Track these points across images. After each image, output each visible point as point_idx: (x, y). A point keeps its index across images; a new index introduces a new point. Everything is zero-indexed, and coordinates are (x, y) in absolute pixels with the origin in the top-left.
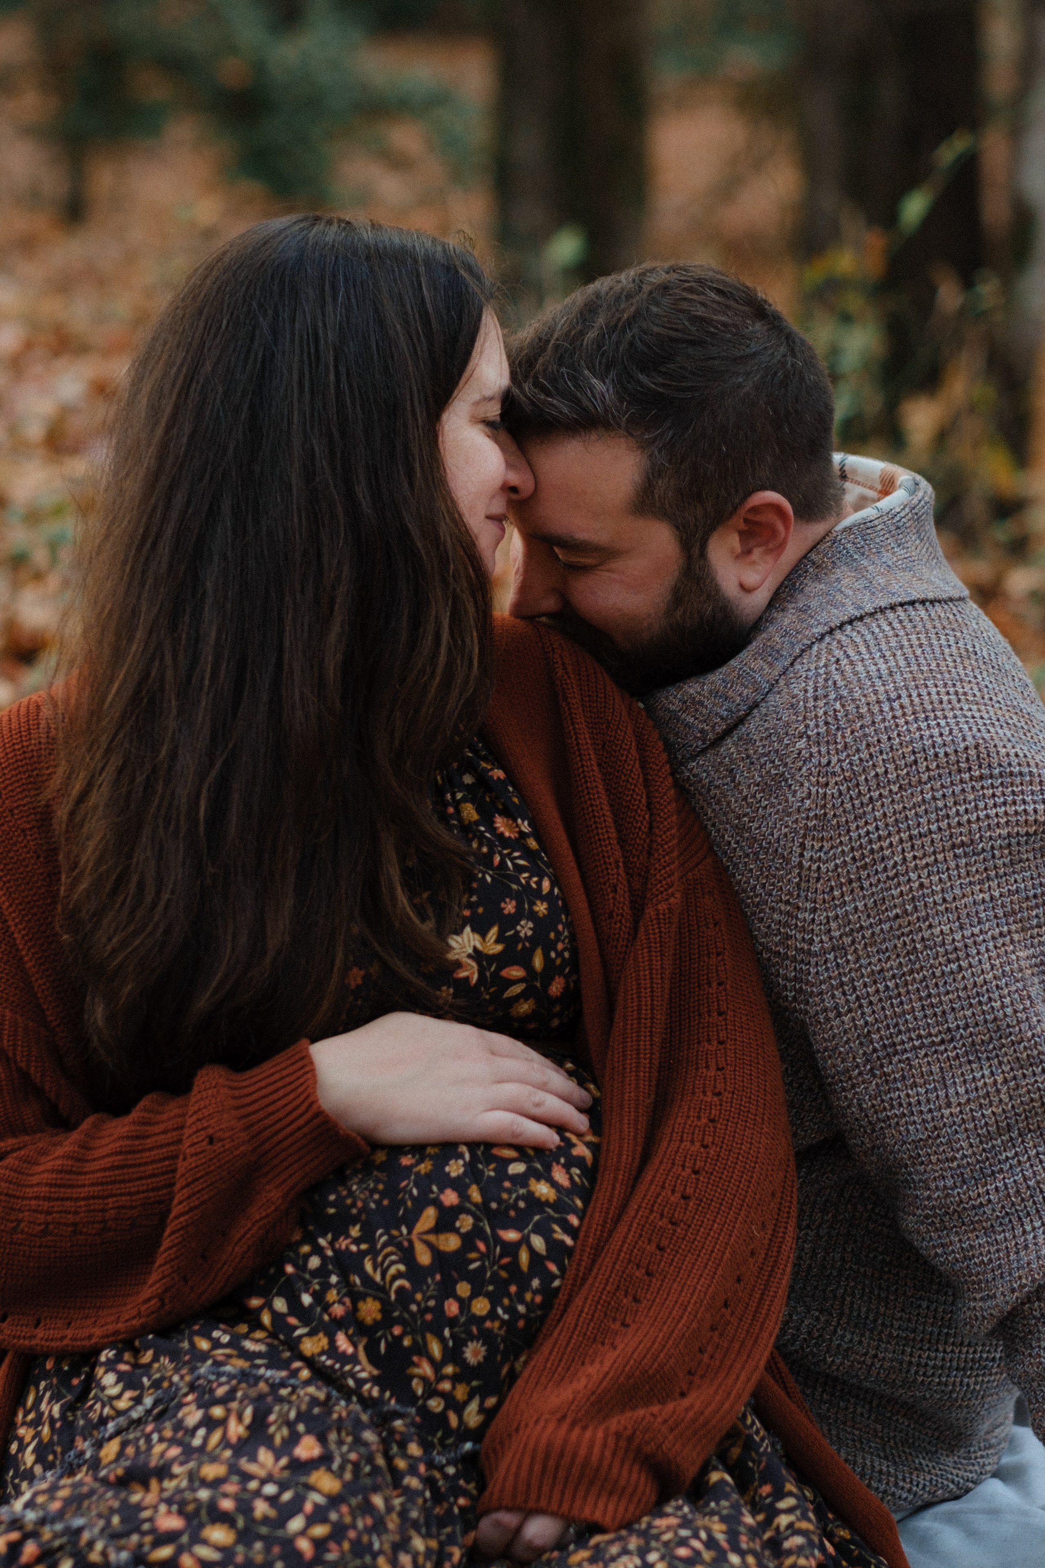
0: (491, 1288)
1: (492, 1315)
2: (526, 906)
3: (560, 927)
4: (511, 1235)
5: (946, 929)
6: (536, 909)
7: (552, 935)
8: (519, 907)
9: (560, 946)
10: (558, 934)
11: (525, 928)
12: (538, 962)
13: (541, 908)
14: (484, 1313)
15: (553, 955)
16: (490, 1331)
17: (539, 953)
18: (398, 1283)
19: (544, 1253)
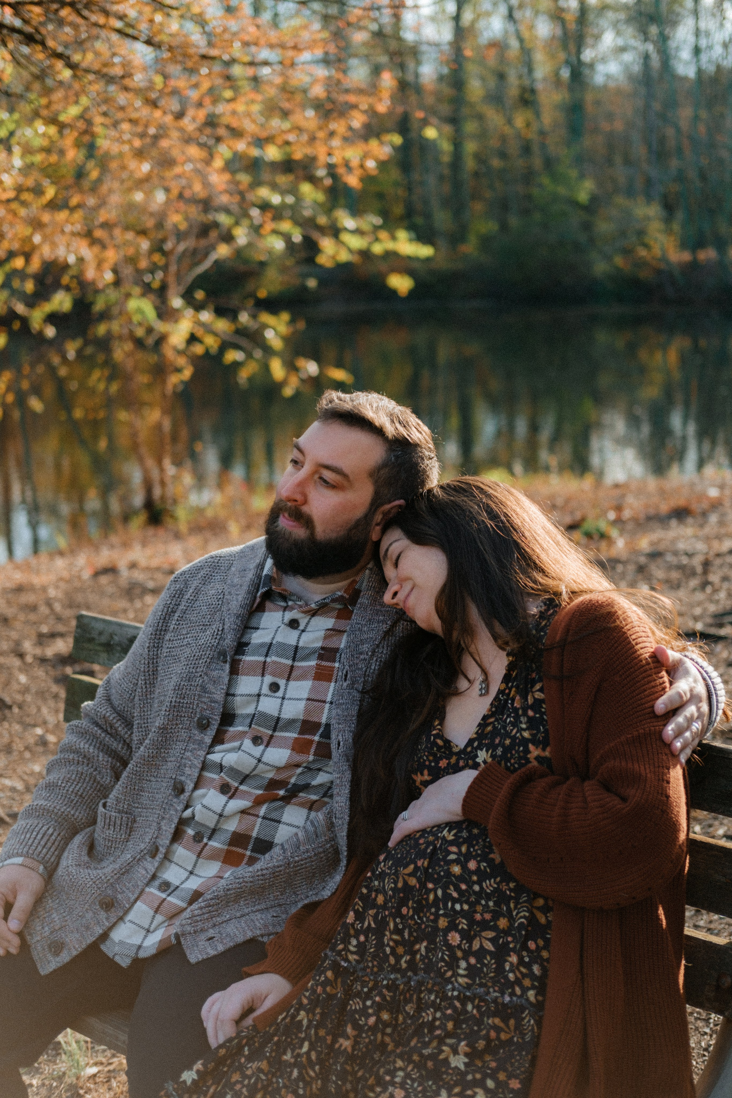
18: (522, 920)
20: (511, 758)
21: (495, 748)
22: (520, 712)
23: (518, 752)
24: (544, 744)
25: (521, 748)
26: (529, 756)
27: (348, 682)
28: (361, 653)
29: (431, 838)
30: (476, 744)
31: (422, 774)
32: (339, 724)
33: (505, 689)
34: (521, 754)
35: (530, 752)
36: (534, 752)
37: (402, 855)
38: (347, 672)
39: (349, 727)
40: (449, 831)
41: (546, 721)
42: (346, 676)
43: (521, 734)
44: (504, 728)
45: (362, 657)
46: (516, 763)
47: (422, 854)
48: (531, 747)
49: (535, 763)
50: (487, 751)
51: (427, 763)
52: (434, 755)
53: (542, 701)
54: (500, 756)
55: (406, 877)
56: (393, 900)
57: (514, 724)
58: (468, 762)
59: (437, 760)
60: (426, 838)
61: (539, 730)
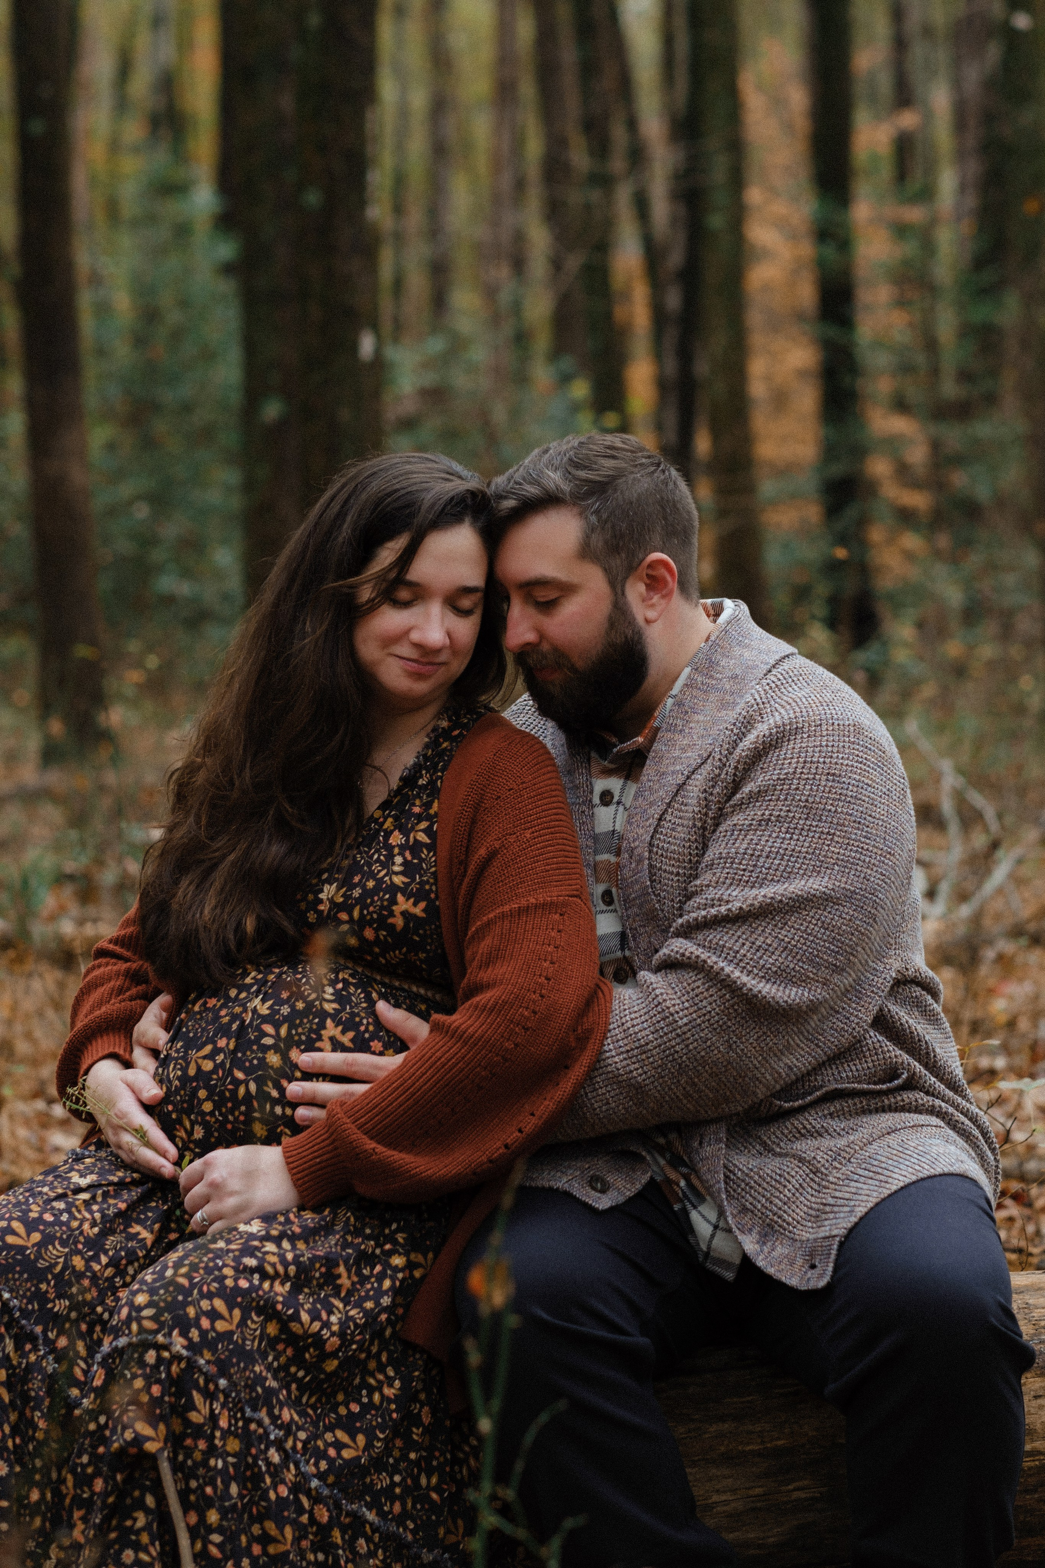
0: (216, 1098)
1: (212, 1113)
4: (240, 1075)
5: (797, 816)
7: (369, 901)
8: (360, 881)
9: (371, 909)
10: (373, 902)
11: (357, 892)
12: (356, 914)
13: (371, 884)
14: (208, 1111)
15: (365, 912)
16: (209, 1122)
17: (358, 908)
19: (254, 1094)
22: (396, 850)
23: (381, 899)
24: (418, 896)
26: (394, 908)
29: (238, 1010)
35: (396, 903)
36: (403, 904)
37: (196, 1034)
40: (263, 1001)
43: (390, 879)
44: (370, 865)
46: (375, 912)
47: (225, 1031)
48: (400, 898)
50: (339, 889)
54: (355, 899)
55: (200, 1061)
56: (182, 1092)
57: (384, 865)
60: (229, 1008)
61: (413, 880)
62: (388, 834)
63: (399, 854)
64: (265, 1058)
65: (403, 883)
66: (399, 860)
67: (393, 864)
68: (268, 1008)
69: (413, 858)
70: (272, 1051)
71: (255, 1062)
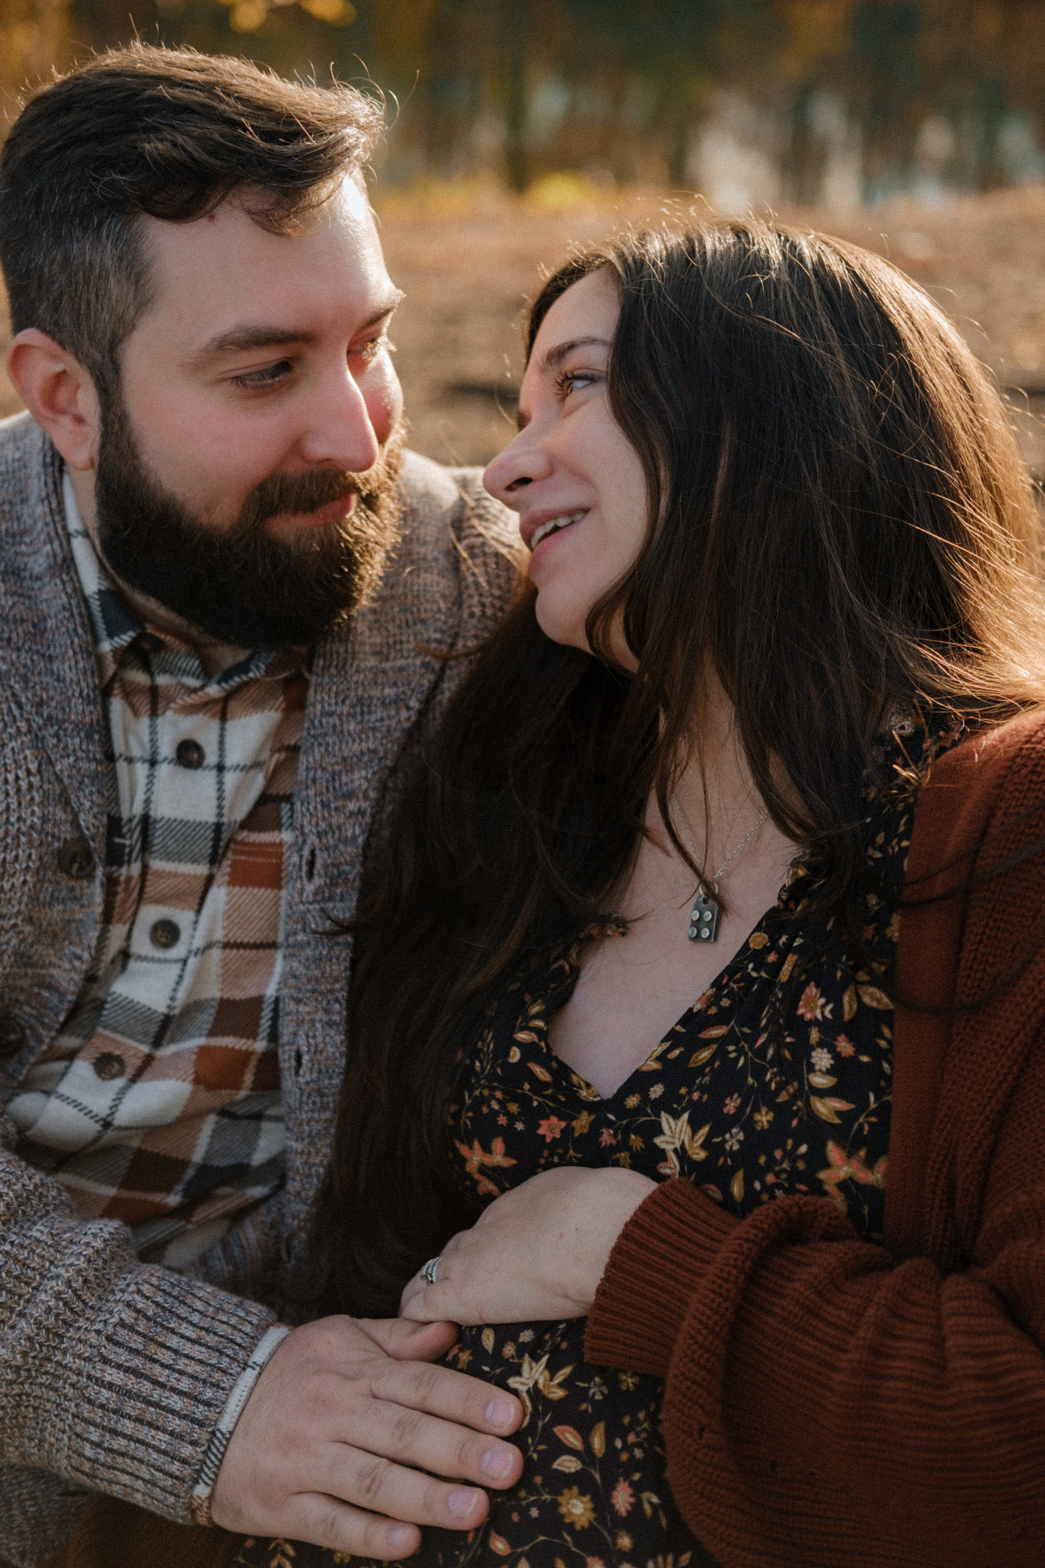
2: (748, 1110)
3: (778, 1154)
6: (758, 1117)
7: (762, 1160)
8: (740, 1109)
10: (771, 1160)
13: (764, 1118)
17: (740, 1174)
20: (769, 1168)
21: (722, 1125)
22: (815, 1035)
25: (803, 1149)
26: (822, 1175)
27: (318, 881)
28: (349, 796)
30: (657, 1091)
31: (487, 1149)
32: (298, 1001)
33: (766, 950)
34: (801, 1165)
35: (827, 1165)
38: (313, 853)
39: (326, 1011)
41: (889, 1079)
42: (311, 864)
45: (352, 806)
48: (833, 1151)
49: (839, 1201)
50: (695, 1126)
51: (502, 1120)
52: (525, 1101)
53: (886, 1017)
58: (626, 1138)
59: (533, 1117)
61: (863, 1104)
62: (795, 991)
63: (821, 1044)
64: (555, 1505)
65: (838, 1113)
66: (822, 1059)
67: (811, 1068)
68: (561, 1385)
69: (859, 1051)
70: (575, 1490)
71: (534, 1513)
